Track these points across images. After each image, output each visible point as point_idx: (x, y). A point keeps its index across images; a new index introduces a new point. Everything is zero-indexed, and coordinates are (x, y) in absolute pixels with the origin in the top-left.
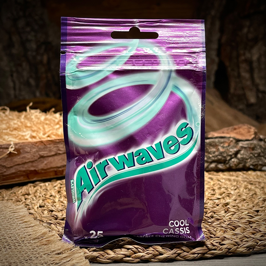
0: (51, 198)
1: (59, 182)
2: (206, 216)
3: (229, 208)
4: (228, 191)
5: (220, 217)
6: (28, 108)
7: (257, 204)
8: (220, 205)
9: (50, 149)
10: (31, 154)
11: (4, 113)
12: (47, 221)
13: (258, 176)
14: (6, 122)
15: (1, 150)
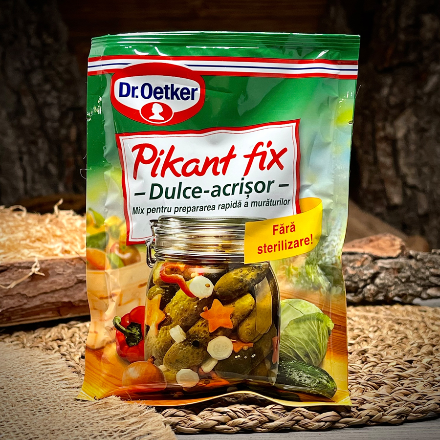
3: (367, 357)
4: (364, 333)
5: (355, 369)
6: (56, 208)
7: (410, 352)
8: (355, 353)
10: (64, 277)
11: (19, 215)
13: (408, 313)
14: (24, 228)
15: (20, 270)
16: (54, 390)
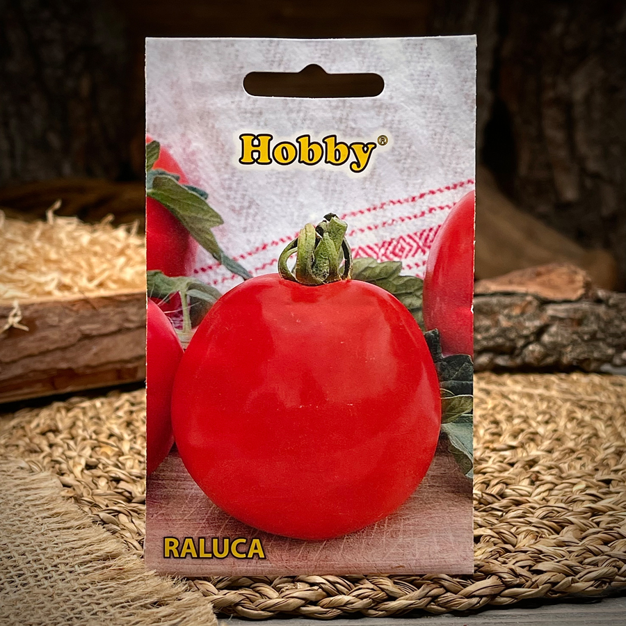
0: (111, 441)
1: (126, 397)
2: (487, 491)
3: (538, 472)
4: (530, 426)
5: (521, 495)
6: (50, 215)
7: (604, 464)
8: (518, 465)
9: (105, 317)
10: (61, 331)
12: (107, 506)
13: (594, 385)
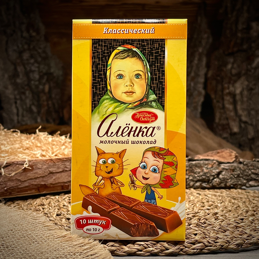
1: (67, 195)
2: (200, 222)
3: (218, 217)
4: (215, 204)
5: (211, 223)
6: (37, 131)
7: (241, 214)
8: (211, 214)
9: (58, 166)
10: (42, 170)
11: (17, 134)
13: (239, 193)
14: (19, 142)
15: (17, 166)
16: (41, 231)
